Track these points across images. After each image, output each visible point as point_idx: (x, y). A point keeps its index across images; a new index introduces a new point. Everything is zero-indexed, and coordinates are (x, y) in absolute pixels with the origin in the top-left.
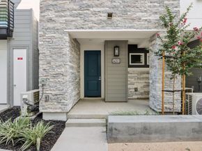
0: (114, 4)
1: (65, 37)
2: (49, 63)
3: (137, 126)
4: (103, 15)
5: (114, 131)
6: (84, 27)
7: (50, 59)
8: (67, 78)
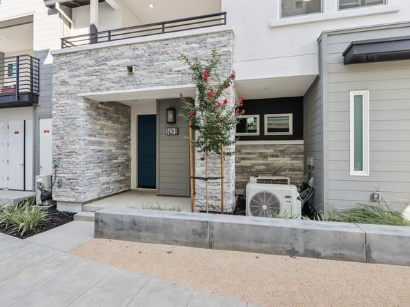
0: (137, 52)
1: (79, 104)
2: (62, 138)
3: (124, 220)
4: (122, 69)
5: (100, 223)
6: (100, 88)
7: (63, 132)
8: (81, 158)
